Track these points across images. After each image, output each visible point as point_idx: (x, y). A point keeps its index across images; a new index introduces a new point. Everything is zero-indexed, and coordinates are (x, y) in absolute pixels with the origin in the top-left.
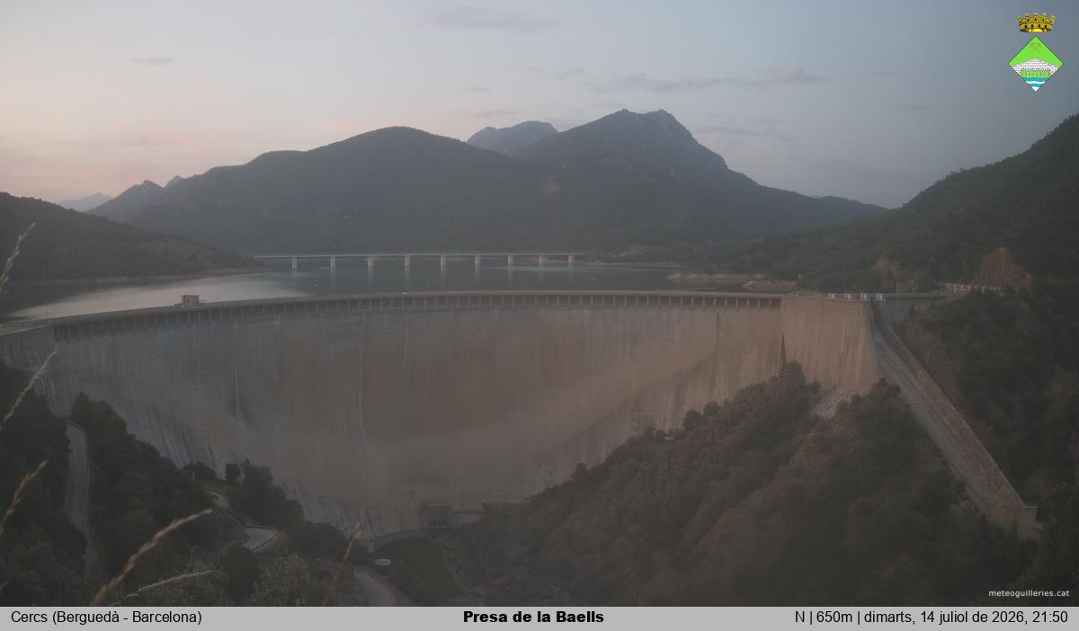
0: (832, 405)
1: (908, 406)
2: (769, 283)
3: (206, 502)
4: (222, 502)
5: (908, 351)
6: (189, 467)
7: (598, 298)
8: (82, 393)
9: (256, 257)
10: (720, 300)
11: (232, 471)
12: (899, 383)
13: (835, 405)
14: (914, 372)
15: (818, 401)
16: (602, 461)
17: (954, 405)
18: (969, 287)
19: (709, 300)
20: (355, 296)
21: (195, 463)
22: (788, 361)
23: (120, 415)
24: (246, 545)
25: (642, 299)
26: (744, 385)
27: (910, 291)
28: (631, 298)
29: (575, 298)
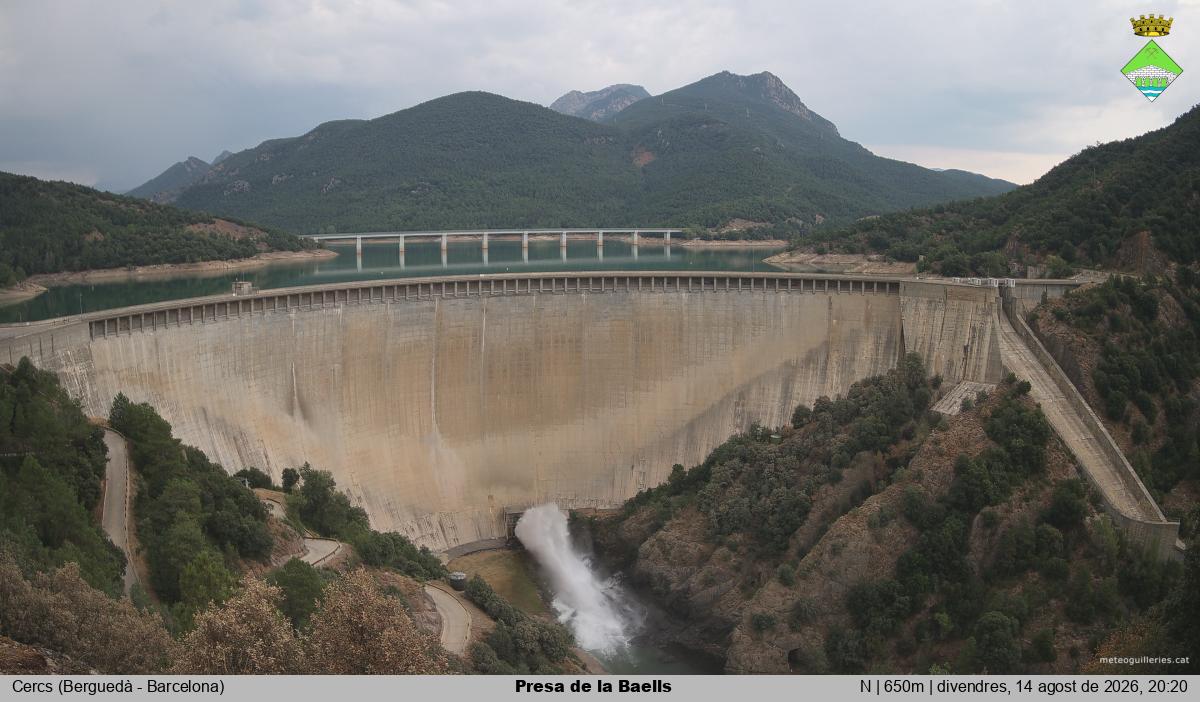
0: (955, 402)
1: (1039, 406)
2: (886, 264)
3: (259, 512)
4: (278, 512)
5: (1040, 344)
6: (242, 474)
7: (697, 280)
8: (120, 394)
9: (315, 238)
10: (833, 284)
11: (290, 476)
12: (1029, 379)
13: (960, 401)
14: (1046, 367)
15: (940, 398)
16: (702, 462)
17: (1090, 406)
18: (1108, 274)
19: (820, 283)
20: (427, 279)
21: (248, 469)
22: (908, 352)
23: (165, 417)
24: (305, 559)
25: (746, 281)
26: (858, 378)
27: (1041, 277)
28: (734, 280)
29: (671, 280)
